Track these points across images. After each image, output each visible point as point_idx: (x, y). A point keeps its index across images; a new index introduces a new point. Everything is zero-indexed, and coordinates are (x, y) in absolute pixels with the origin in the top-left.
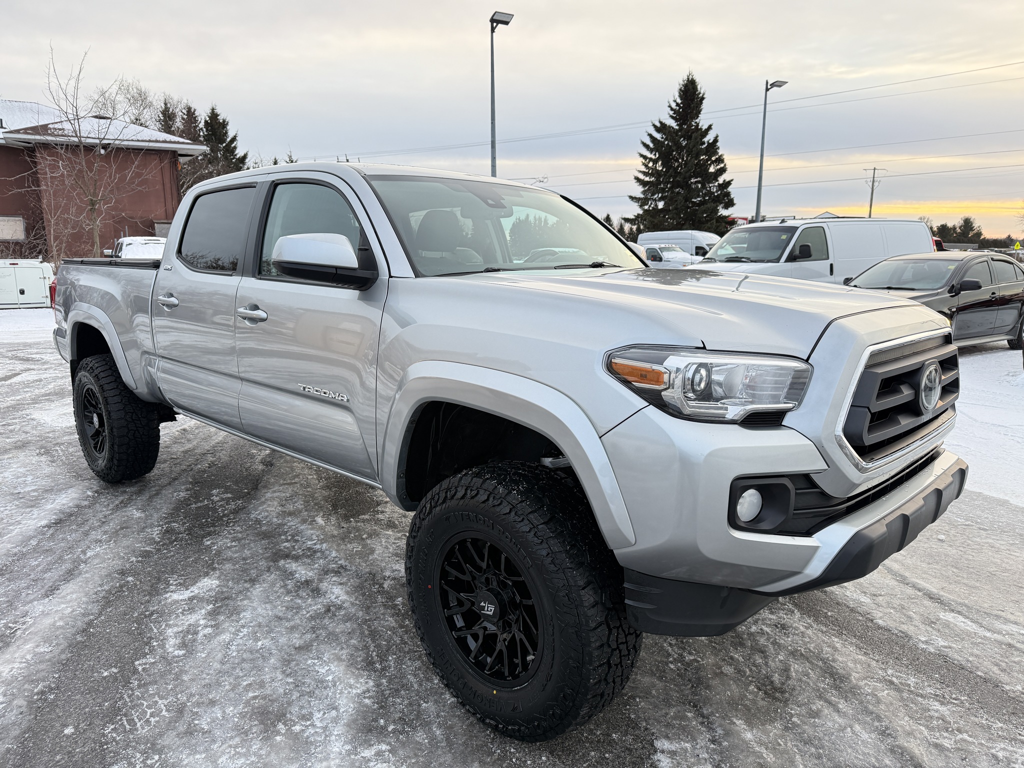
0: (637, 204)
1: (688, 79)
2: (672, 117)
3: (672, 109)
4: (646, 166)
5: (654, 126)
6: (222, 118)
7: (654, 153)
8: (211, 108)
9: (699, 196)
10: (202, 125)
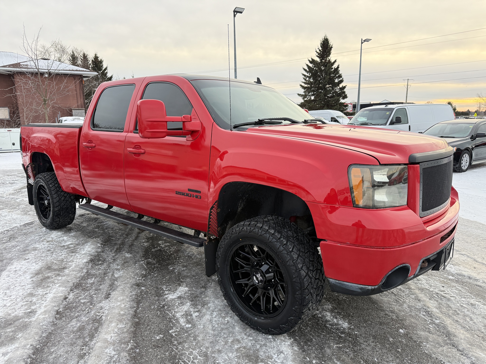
0: (301, 98)
1: (325, 38)
2: (317, 56)
3: (317, 53)
4: (305, 80)
5: (309, 61)
6: (100, 59)
7: (309, 73)
8: (95, 54)
9: (330, 93)
10: (90, 62)
